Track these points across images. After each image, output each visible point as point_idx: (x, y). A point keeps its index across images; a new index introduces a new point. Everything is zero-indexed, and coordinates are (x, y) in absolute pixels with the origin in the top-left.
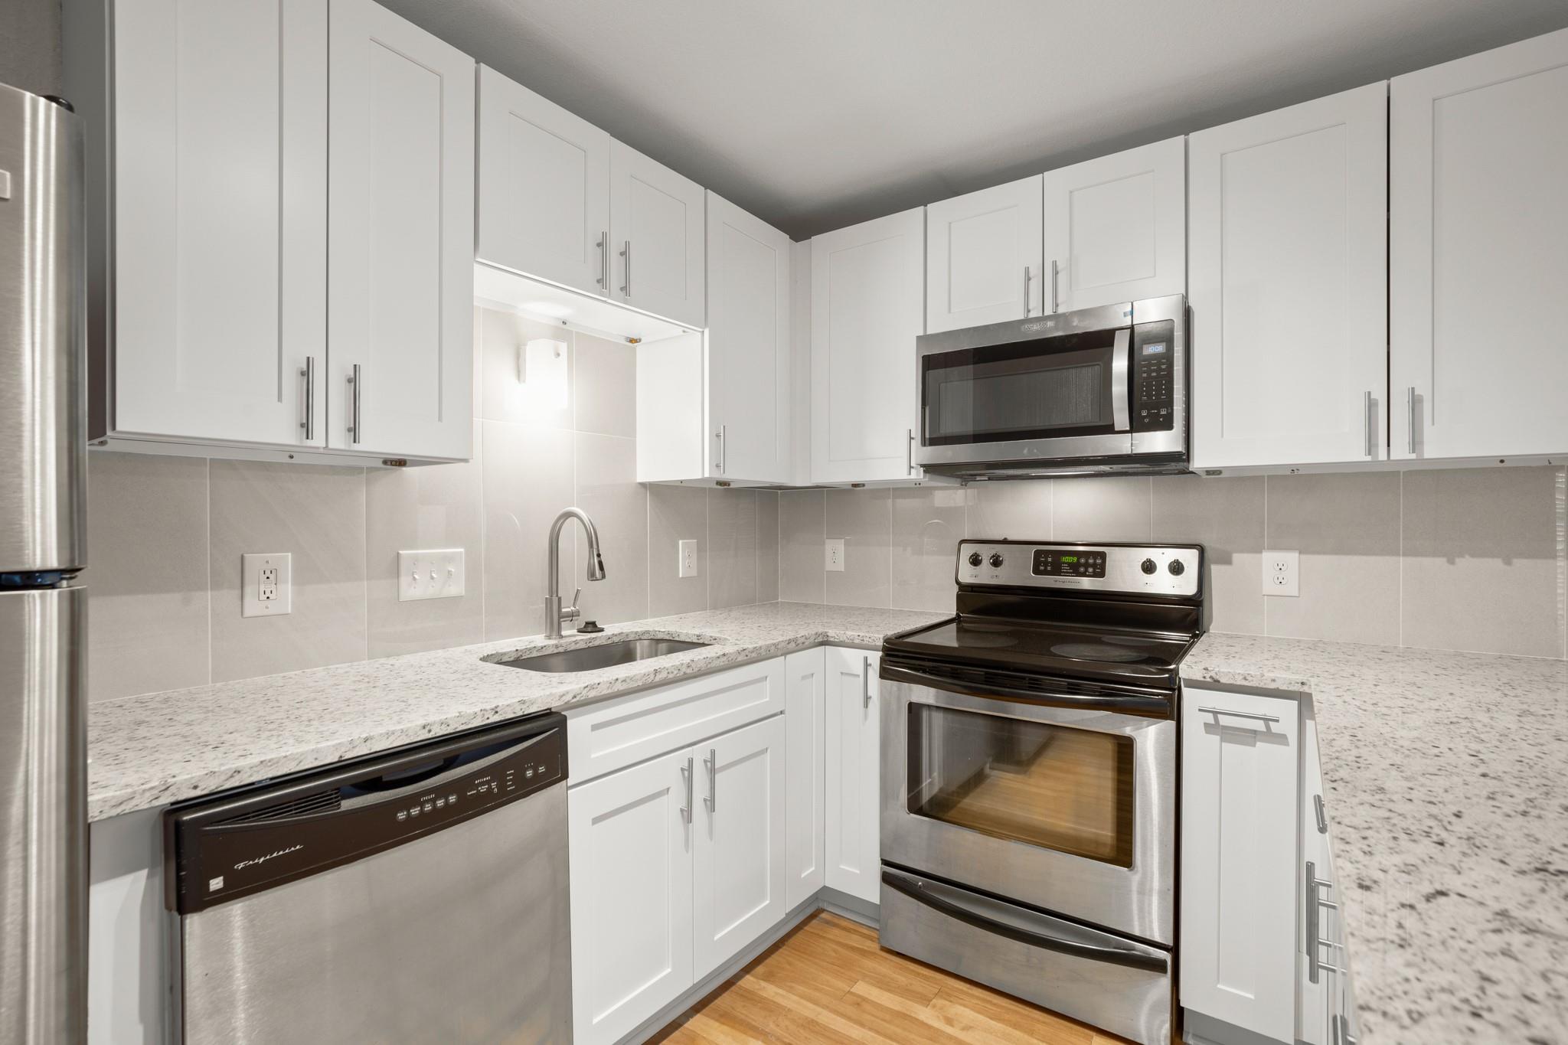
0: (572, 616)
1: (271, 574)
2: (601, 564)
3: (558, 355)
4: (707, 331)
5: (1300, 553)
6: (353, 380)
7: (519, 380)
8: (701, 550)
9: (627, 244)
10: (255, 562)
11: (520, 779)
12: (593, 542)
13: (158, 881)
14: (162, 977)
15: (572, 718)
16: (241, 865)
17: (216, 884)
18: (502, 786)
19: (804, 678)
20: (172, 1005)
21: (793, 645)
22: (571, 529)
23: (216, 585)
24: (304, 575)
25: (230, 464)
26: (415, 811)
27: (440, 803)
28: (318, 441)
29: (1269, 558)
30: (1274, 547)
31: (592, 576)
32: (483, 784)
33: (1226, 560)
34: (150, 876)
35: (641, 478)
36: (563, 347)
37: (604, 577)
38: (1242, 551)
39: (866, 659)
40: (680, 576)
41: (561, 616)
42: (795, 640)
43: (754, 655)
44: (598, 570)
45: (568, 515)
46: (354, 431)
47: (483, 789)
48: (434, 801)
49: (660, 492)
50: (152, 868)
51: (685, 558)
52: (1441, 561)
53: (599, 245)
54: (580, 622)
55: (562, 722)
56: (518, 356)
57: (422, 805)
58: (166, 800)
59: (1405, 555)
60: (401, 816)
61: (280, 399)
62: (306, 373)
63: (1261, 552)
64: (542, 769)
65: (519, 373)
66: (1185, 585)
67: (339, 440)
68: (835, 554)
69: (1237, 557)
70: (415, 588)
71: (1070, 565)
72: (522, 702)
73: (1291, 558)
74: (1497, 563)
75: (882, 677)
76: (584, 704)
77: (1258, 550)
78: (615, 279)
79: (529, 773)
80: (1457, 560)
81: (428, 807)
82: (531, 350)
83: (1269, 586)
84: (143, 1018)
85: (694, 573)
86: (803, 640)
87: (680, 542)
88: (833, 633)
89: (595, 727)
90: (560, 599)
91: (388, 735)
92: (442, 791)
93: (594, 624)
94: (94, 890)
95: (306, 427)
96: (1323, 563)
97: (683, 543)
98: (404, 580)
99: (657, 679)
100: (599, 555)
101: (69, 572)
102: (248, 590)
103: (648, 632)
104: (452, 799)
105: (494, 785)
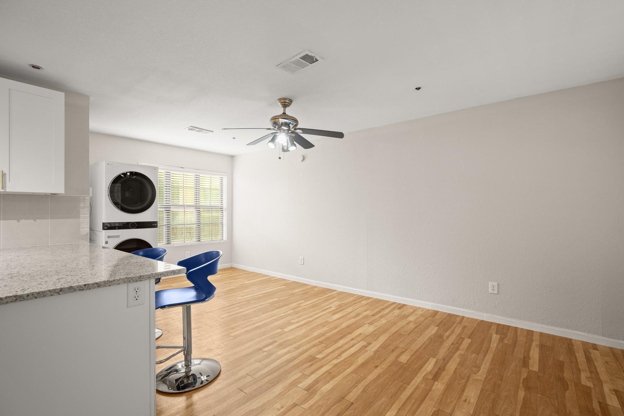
59: (3, 220)
80: (20, 221)
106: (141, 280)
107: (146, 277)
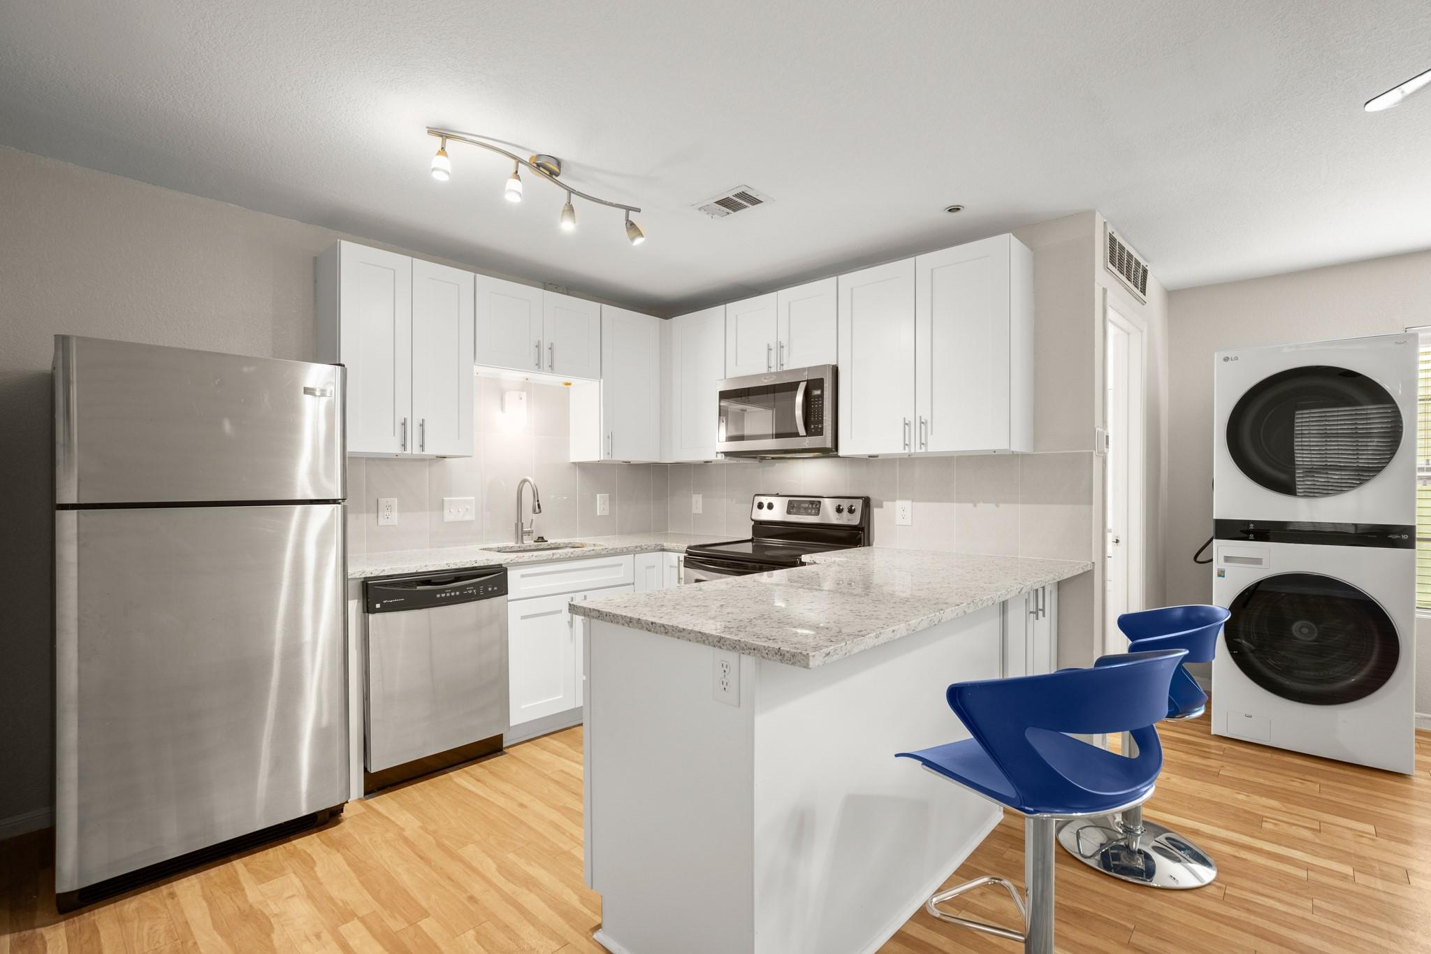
0: (529, 533)
1: (389, 507)
2: (539, 505)
3: (521, 399)
4: (602, 380)
5: (913, 501)
6: (422, 425)
7: (502, 410)
8: (611, 499)
9: (552, 344)
10: (383, 501)
11: (485, 590)
12: (535, 494)
13: (361, 604)
14: (362, 637)
15: (510, 570)
16: (385, 602)
17: (378, 606)
18: (478, 592)
19: (648, 567)
20: (365, 644)
21: (639, 549)
22: (527, 487)
23: (368, 511)
24: (403, 509)
25: (373, 459)
26: (443, 595)
27: (453, 594)
28: (409, 451)
29: (900, 504)
30: (901, 499)
31: (534, 511)
32: (470, 590)
33: (881, 506)
34: (358, 602)
35: (572, 460)
36: (524, 395)
37: (540, 512)
38: (888, 501)
39: (679, 558)
40: (598, 514)
41: (523, 533)
42: (641, 547)
43: (612, 552)
44: (538, 508)
45: (525, 481)
46: (422, 446)
47: (470, 592)
48: (450, 593)
49: (583, 467)
50: (359, 599)
51: (601, 504)
52: (971, 505)
53: (537, 346)
54: (535, 536)
55: (506, 570)
56: (502, 399)
57: (446, 593)
58: (363, 576)
59: (957, 502)
60: (438, 596)
61: (394, 435)
62: (404, 424)
63: (895, 501)
64: (495, 588)
65: (502, 408)
66: (855, 520)
67: (416, 451)
68: (697, 503)
69: (885, 504)
70: (449, 516)
71: (805, 508)
72: (487, 560)
73: (907, 504)
74: (992, 506)
75: (685, 566)
76: (518, 564)
77: (894, 500)
78: (546, 363)
79: (490, 589)
80: (978, 505)
81: (448, 595)
82: (507, 397)
83: (899, 521)
84: (356, 648)
85: (607, 513)
86: (646, 547)
87: (598, 495)
88: (666, 545)
89: (523, 576)
90: (522, 524)
91: (434, 565)
92: (454, 589)
93: (542, 538)
94: (349, 602)
95: (404, 446)
96: (921, 506)
97: (600, 496)
98: (446, 512)
99: (554, 557)
100: (538, 501)
101: (344, 500)
102: (380, 514)
103: (571, 543)
104: (458, 593)
105: (474, 591)
106: (721, 648)
107: (729, 644)
